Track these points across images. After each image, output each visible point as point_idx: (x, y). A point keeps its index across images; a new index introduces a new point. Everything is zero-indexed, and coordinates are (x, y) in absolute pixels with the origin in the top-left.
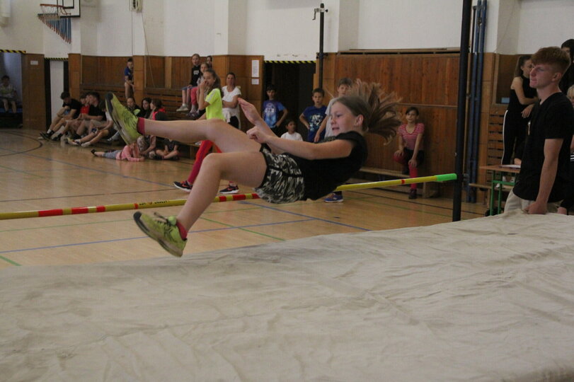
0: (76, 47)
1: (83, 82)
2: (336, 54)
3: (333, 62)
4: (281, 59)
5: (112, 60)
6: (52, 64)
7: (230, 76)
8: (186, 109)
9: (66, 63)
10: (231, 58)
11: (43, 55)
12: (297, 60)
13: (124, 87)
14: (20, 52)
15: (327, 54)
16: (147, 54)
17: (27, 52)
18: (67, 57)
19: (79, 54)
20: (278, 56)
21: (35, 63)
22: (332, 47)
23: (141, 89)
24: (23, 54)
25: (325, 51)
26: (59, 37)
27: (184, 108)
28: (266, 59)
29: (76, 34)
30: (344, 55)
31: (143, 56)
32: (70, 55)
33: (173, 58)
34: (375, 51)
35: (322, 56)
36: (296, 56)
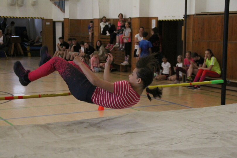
0: (67, 15)
1: (70, 33)
2: (194, 15)
3: (192, 19)
4: (166, 19)
5: (84, 21)
6: (57, 24)
7: (141, 29)
8: (118, 46)
9: (63, 23)
10: (141, 19)
11: (52, 19)
12: (175, 19)
13: (89, 35)
14: (41, 18)
15: (189, 16)
16: (100, 18)
17: (44, 18)
18: (63, 20)
19: (68, 19)
20: (165, 17)
21: (48, 23)
22: (192, 11)
23: (97, 36)
24: (43, 19)
25: (188, 14)
26: (59, 10)
27: (117, 45)
28: (159, 19)
29: (67, 8)
30: (198, 16)
31: (98, 19)
32: (64, 19)
33: (113, 19)
34: (214, 13)
35: (186, 16)
36: (174, 17)
